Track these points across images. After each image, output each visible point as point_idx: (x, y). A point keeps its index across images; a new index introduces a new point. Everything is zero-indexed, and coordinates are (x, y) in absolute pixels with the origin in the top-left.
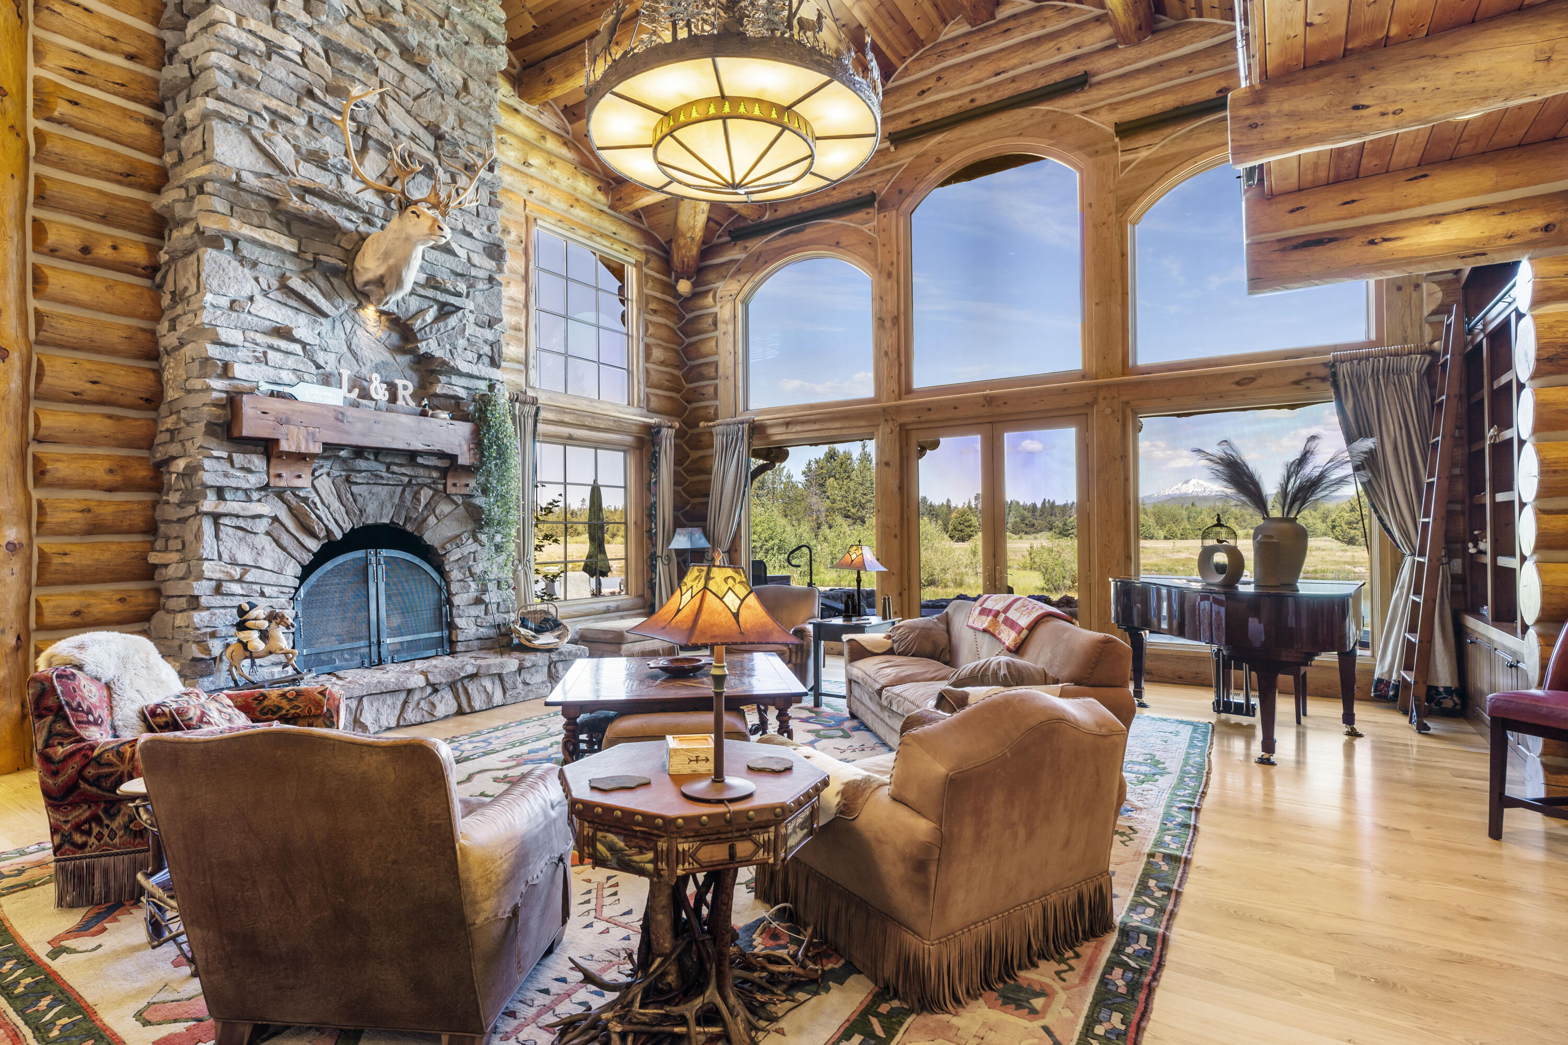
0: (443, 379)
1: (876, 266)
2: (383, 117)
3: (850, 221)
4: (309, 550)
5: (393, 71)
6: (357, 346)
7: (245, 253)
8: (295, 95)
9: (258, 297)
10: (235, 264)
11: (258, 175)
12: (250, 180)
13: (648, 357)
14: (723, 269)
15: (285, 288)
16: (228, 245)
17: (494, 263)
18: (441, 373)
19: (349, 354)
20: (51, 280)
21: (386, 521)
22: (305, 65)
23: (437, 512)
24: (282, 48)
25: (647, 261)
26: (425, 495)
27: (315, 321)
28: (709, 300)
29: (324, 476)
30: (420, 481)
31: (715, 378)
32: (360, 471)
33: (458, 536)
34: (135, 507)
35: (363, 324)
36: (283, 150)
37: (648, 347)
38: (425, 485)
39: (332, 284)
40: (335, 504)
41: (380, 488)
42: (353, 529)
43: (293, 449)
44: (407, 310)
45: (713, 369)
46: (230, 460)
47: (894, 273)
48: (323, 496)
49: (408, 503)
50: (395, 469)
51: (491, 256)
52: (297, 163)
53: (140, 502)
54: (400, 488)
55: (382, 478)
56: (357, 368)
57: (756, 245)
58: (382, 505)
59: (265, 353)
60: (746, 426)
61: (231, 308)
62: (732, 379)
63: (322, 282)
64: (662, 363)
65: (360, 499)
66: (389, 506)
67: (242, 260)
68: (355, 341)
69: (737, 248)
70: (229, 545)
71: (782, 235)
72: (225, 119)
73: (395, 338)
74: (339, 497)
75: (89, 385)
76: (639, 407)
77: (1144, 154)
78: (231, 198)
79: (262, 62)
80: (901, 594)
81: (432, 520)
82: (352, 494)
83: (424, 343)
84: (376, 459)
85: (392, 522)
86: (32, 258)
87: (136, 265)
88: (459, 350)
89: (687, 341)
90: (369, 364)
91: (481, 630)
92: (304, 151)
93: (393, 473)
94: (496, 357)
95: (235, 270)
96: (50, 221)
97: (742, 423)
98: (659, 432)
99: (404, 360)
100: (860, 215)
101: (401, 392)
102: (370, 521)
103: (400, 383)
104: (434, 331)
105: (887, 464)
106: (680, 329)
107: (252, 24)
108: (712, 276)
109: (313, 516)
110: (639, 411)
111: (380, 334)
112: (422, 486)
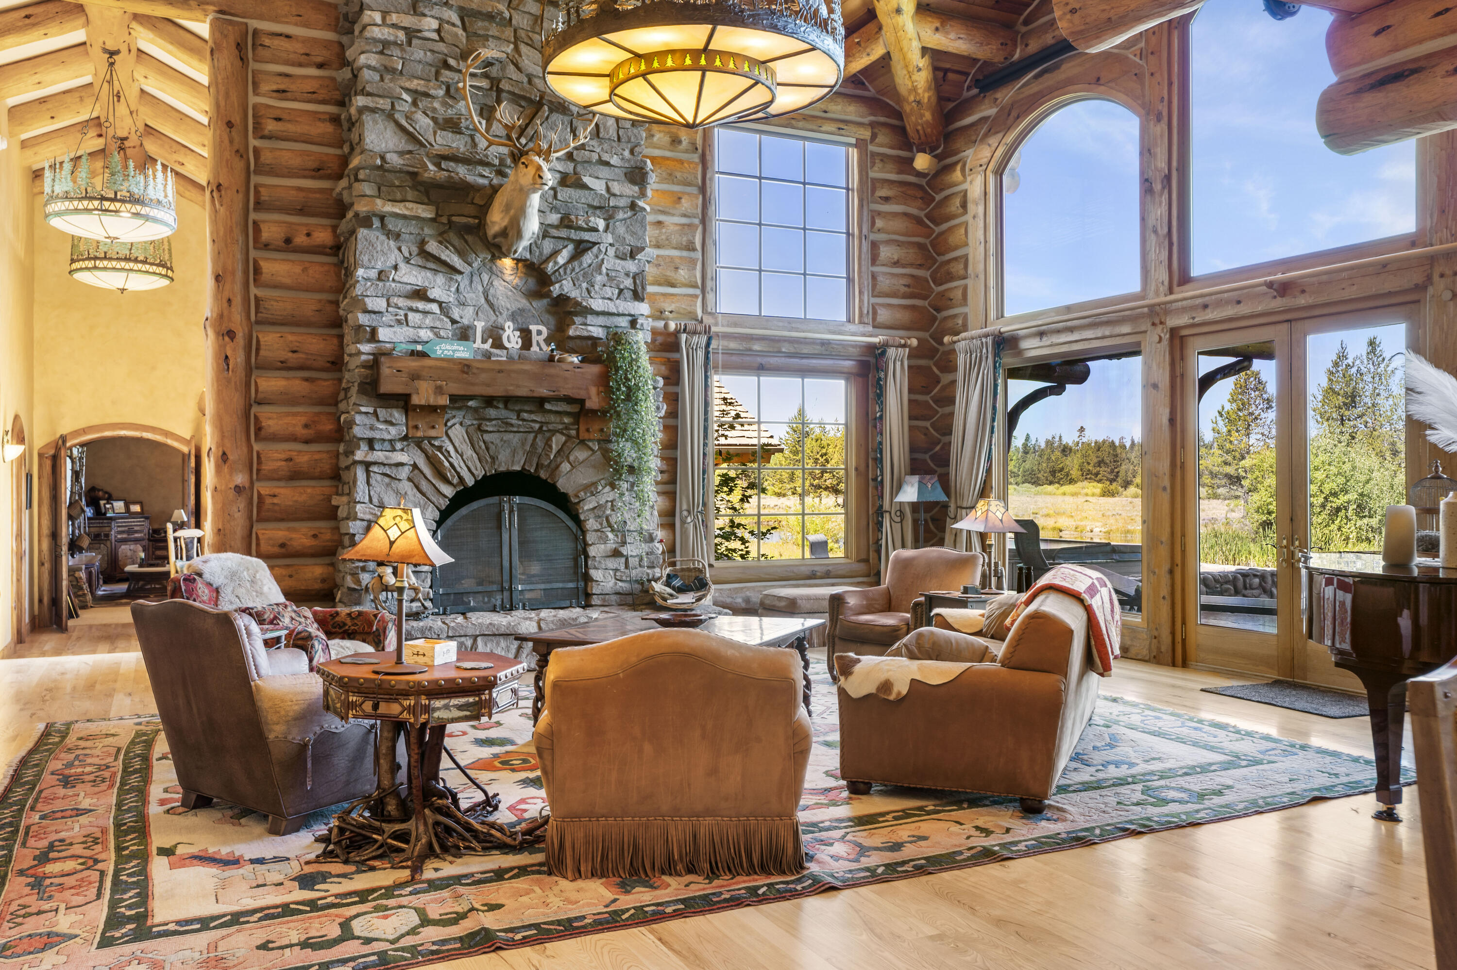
0: (578, 320)
1: (1143, 106)
2: (516, 65)
4: (445, 496)
5: (527, 16)
6: (494, 296)
7: (390, 227)
8: (433, 70)
9: (402, 266)
10: (383, 238)
11: (401, 154)
12: (394, 159)
13: (874, 260)
14: (971, 132)
15: (425, 254)
16: (376, 223)
17: (636, 188)
18: (576, 314)
19: (486, 306)
20: (264, 270)
21: (517, 468)
22: (442, 39)
23: (572, 458)
24: (420, 31)
25: (874, 137)
26: (557, 441)
27: (451, 279)
28: (957, 175)
29: (457, 426)
30: (551, 427)
31: (965, 278)
32: (490, 420)
33: (594, 484)
34: (324, 456)
35: (499, 274)
36: (423, 123)
37: (875, 245)
38: (558, 431)
39: (466, 242)
40: (469, 452)
41: (511, 435)
42: (485, 476)
43: (423, 402)
44: (541, 253)
45: (962, 266)
46: (375, 414)
47: (1166, 112)
48: (457, 445)
49: (540, 450)
50: (525, 415)
51: (633, 182)
52: (435, 133)
53: (328, 452)
54: (532, 436)
55: (512, 425)
56: (494, 318)
57: (1007, 95)
58: (514, 452)
59: (406, 315)
60: (990, 340)
61: (379, 279)
62: (982, 277)
63: (456, 241)
64: (896, 264)
65: (492, 447)
66: (521, 453)
67: (388, 234)
68: (492, 291)
69: (986, 101)
70: (378, 489)
71: (1036, 77)
72: (373, 110)
73: (532, 283)
74: (473, 446)
75: (290, 354)
76: (861, 322)
78: (378, 180)
79: (403, 50)
80: (1171, 571)
81: (565, 467)
82: (484, 442)
83: (557, 286)
84: (506, 408)
85: (523, 468)
86: (253, 254)
87: (324, 247)
88: (597, 287)
89: (937, 230)
90: (505, 313)
91: (620, 584)
92: (441, 121)
93: (524, 420)
94: (639, 289)
95: (382, 244)
96: (264, 222)
97: (986, 336)
98: (884, 353)
99: (540, 304)
101: (535, 338)
102: (503, 469)
103: (534, 328)
104: (568, 271)
105: (1155, 386)
106: (927, 216)
107: (394, 18)
108: (959, 143)
109: (447, 464)
110: (862, 328)
111: (516, 281)
112: (554, 432)
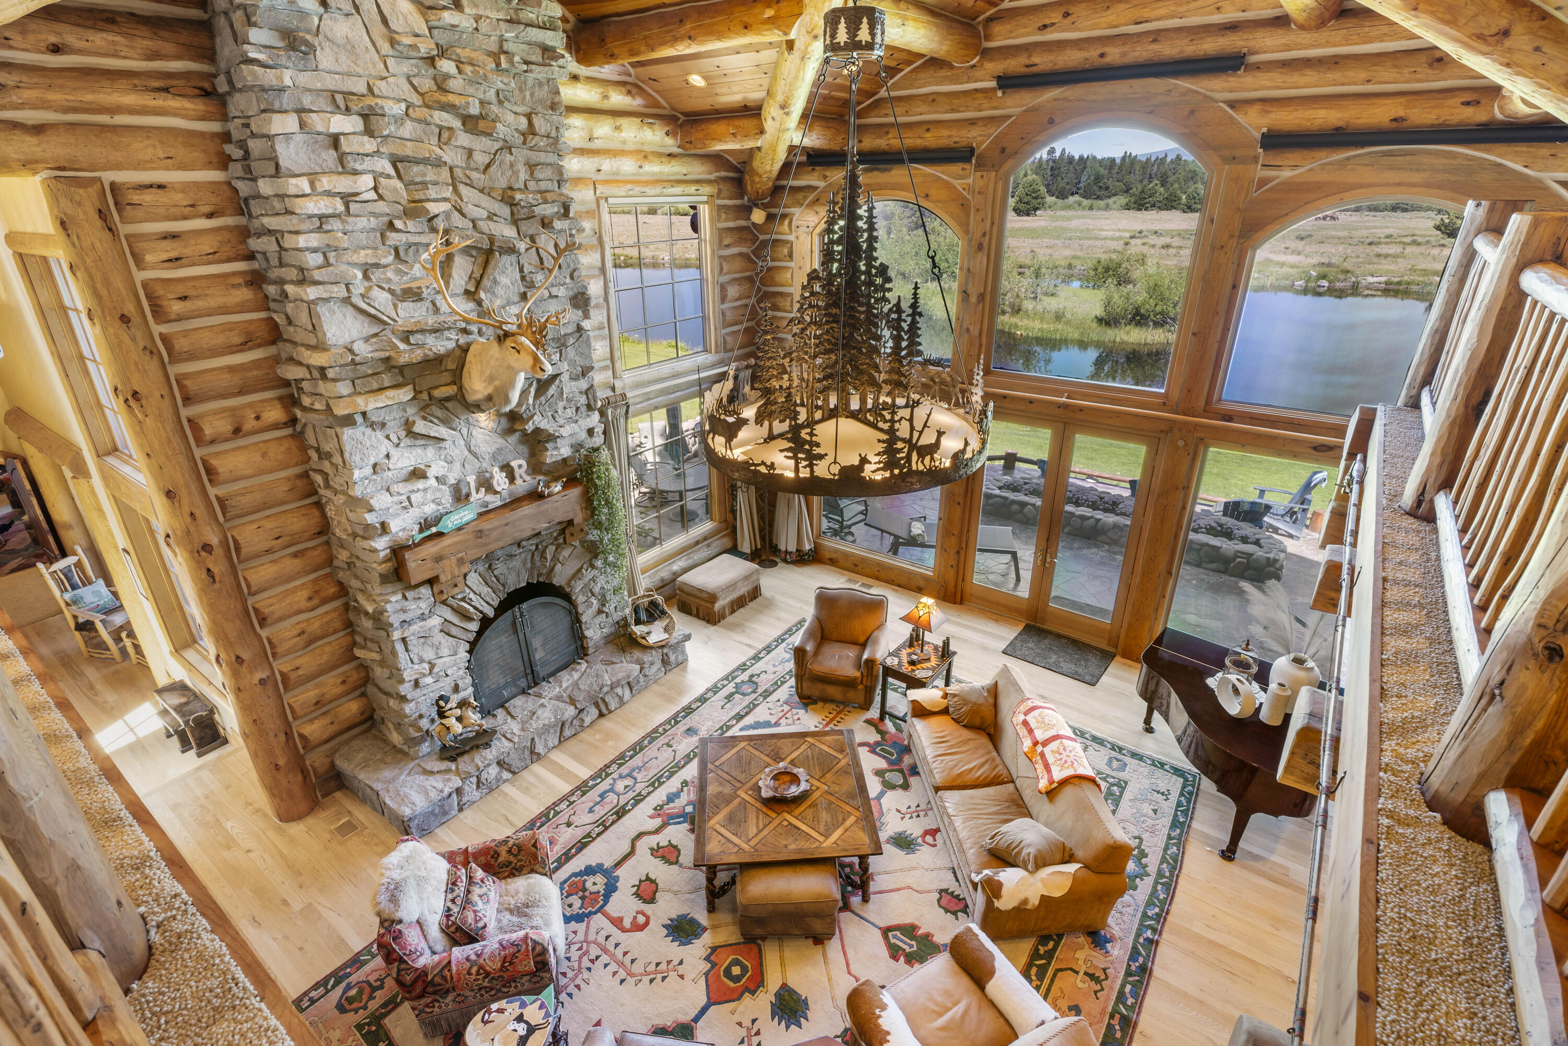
0: (549, 446)
1: (967, 232)
2: (460, 211)
3: (943, 173)
4: (472, 631)
5: (459, 150)
6: (475, 446)
7: (374, 419)
8: (378, 235)
9: (394, 453)
10: (369, 431)
11: (367, 340)
12: (363, 349)
13: (723, 299)
14: (800, 196)
15: (410, 433)
16: (359, 419)
17: (580, 311)
18: (547, 442)
19: (470, 457)
20: (220, 470)
21: (524, 584)
22: (381, 197)
23: (561, 559)
24: (357, 194)
25: (720, 193)
26: (550, 551)
27: (440, 448)
28: (785, 226)
29: (473, 575)
30: (544, 544)
31: (790, 312)
33: (579, 570)
34: (334, 615)
35: (475, 423)
36: (381, 298)
37: (723, 288)
38: (549, 544)
39: (447, 409)
40: (485, 590)
41: (515, 562)
42: (500, 602)
46: (405, 597)
47: (985, 245)
48: (475, 589)
49: (538, 564)
51: (576, 306)
52: (395, 306)
53: (335, 610)
54: (530, 555)
56: (478, 464)
57: (837, 176)
58: (519, 573)
59: (409, 498)
61: (375, 472)
63: (439, 413)
64: (737, 298)
65: (502, 577)
66: (524, 571)
67: (372, 425)
68: (473, 442)
69: (816, 174)
70: (416, 651)
71: (866, 171)
72: (327, 300)
73: (504, 423)
74: (486, 583)
75: (275, 542)
76: (716, 352)
77: (1286, 174)
78: (351, 375)
79: (344, 222)
80: (958, 552)
81: (558, 566)
82: (495, 576)
83: (531, 421)
85: (528, 582)
86: (198, 453)
88: (560, 413)
89: (761, 265)
90: (487, 457)
91: (605, 631)
92: (399, 292)
94: (592, 403)
95: (370, 438)
96: (202, 416)
99: (514, 439)
100: (956, 168)
101: (518, 472)
102: (512, 589)
103: (514, 464)
104: (537, 407)
106: (753, 252)
107: (325, 183)
108: (788, 200)
109: (472, 609)
110: (716, 356)
111: (493, 427)
112: (547, 546)
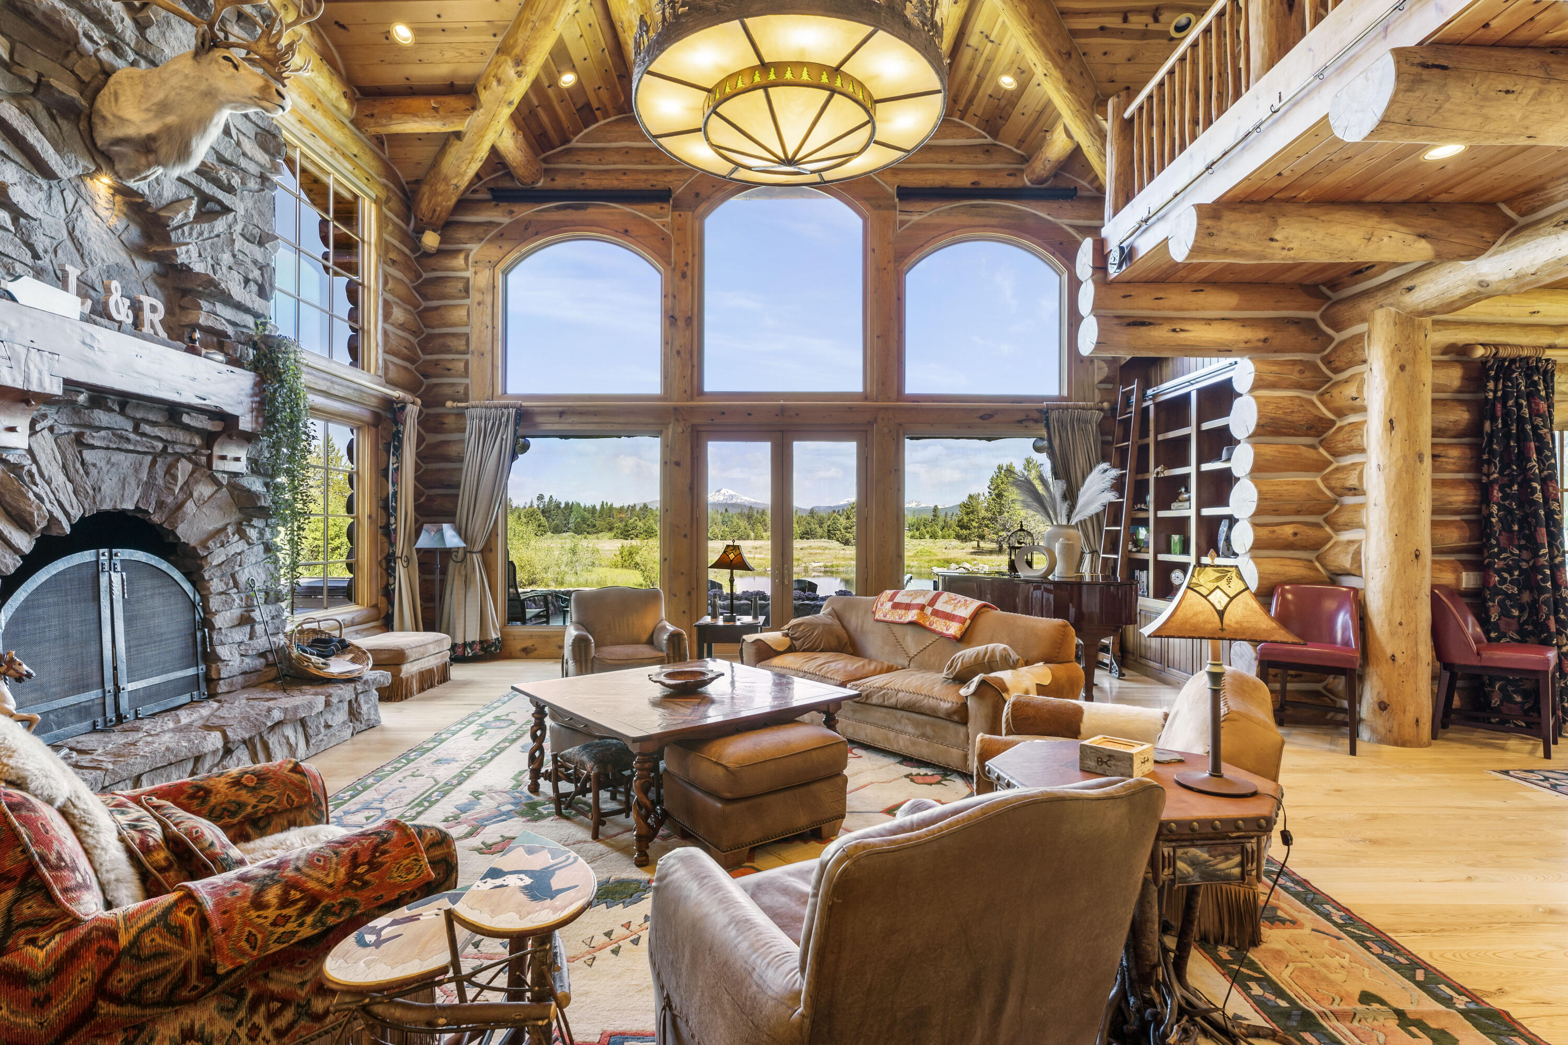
0: (205, 303)
3: (641, 211)
4: (16, 550)
6: (84, 233)
13: (385, 317)
14: (480, 230)
17: (267, 157)
18: (200, 295)
19: (68, 243)
21: (129, 506)
23: (195, 494)
25: (388, 200)
26: (184, 468)
28: (460, 261)
29: (46, 433)
30: (178, 448)
31: (465, 353)
32: (99, 429)
33: (224, 529)
35: (90, 201)
37: (386, 303)
38: (183, 456)
39: (61, 128)
40: (59, 479)
41: (121, 456)
42: (82, 518)
43: (19, 385)
44: (160, 195)
45: (464, 343)
47: (689, 273)
48: (42, 463)
49: (160, 482)
50: (146, 428)
54: (150, 458)
55: (128, 440)
56: (81, 267)
57: (525, 211)
58: (123, 482)
60: (513, 411)
62: (488, 356)
63: (46, 119)
64: (402, 327)
65: (93, 472)
66: (134, 484)
68: (80, 225)
69: (500, 208)
71: (558, 208)
73: (134, 233)
74: (64, 467)
76: (376, 375)
77: (916, 218)
80: (689, 593)
81: (190, 506)
82: (83, 463)
83: (184, 248)
84: (122, 412)
85: (137, 509)
88: (224, 268)
89: (424, 304)
90: (99, 265)
91: (247, 660)
93: (144, 435)
94: (267, 286)
97: (507, 407)
98: (403, 408)
99: (146, 267)
100: (654, 208)
101: (147, 315)
102: (107, 506)
103: (147, 301)
104: (195, 234)
105: (677, 464)
106: (413, 288)
108: (463, 234)
109: (29, 497)
110: (377, 380)
111: (113, 221)
112: (179, 456)
